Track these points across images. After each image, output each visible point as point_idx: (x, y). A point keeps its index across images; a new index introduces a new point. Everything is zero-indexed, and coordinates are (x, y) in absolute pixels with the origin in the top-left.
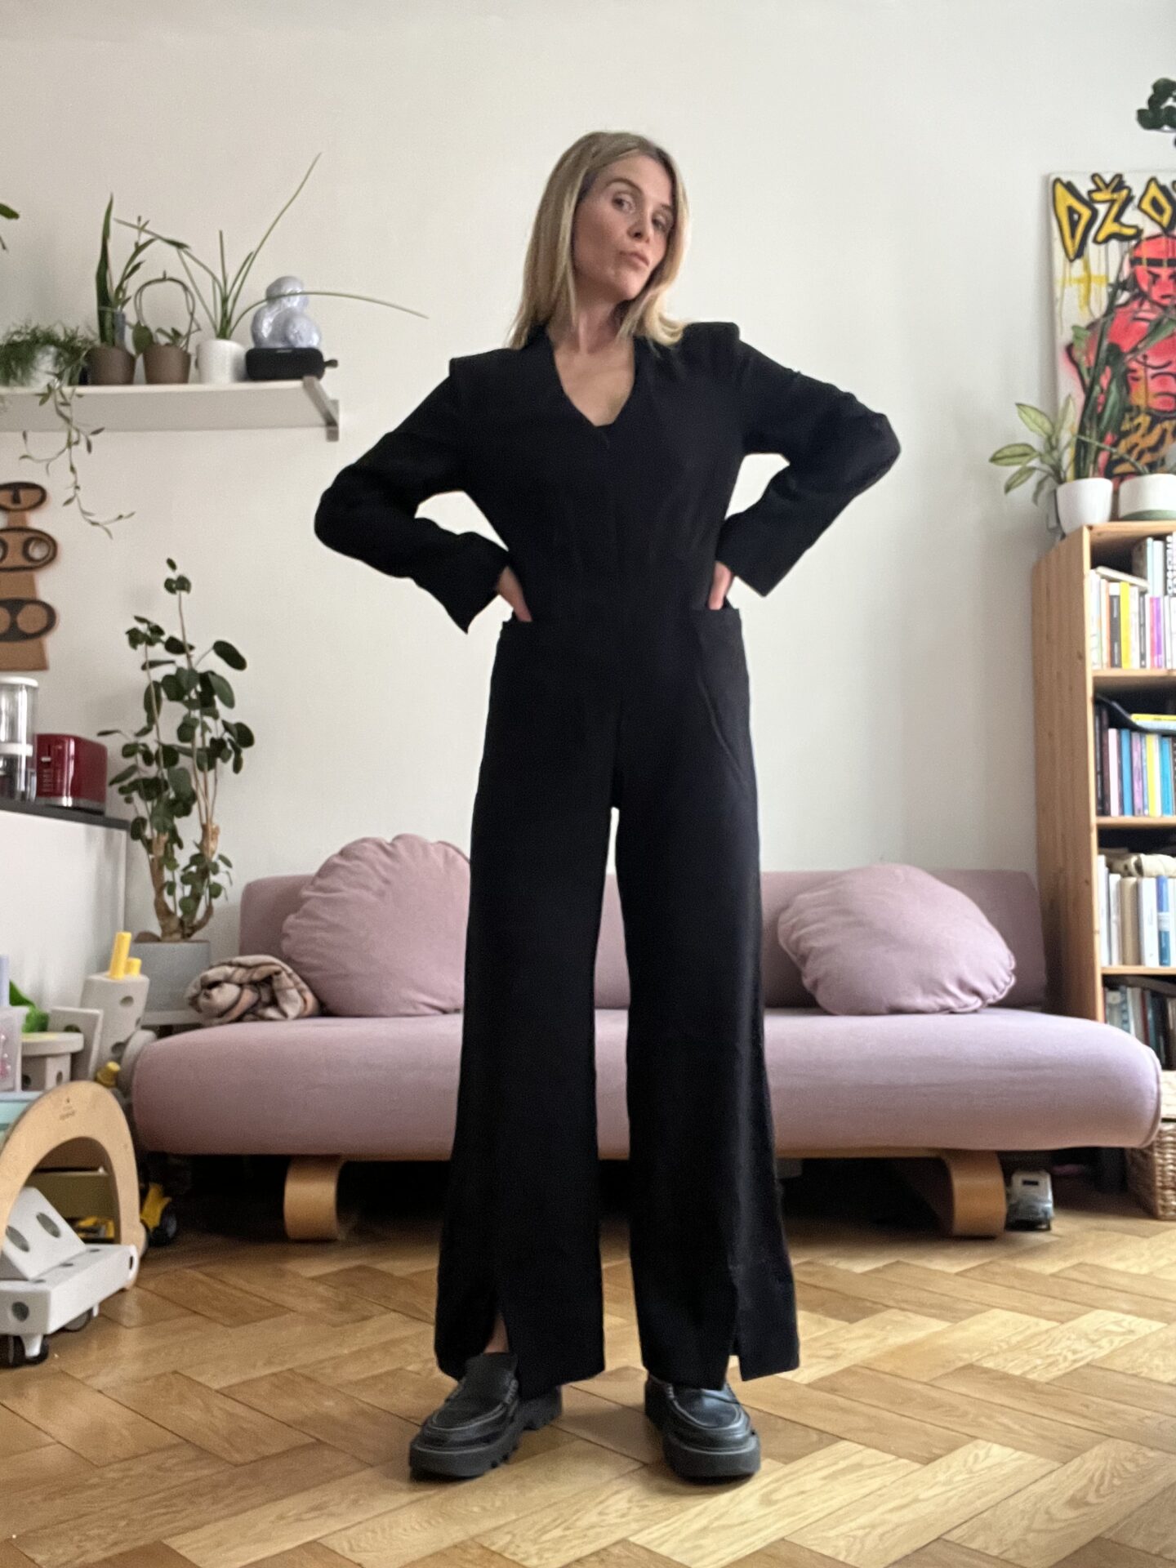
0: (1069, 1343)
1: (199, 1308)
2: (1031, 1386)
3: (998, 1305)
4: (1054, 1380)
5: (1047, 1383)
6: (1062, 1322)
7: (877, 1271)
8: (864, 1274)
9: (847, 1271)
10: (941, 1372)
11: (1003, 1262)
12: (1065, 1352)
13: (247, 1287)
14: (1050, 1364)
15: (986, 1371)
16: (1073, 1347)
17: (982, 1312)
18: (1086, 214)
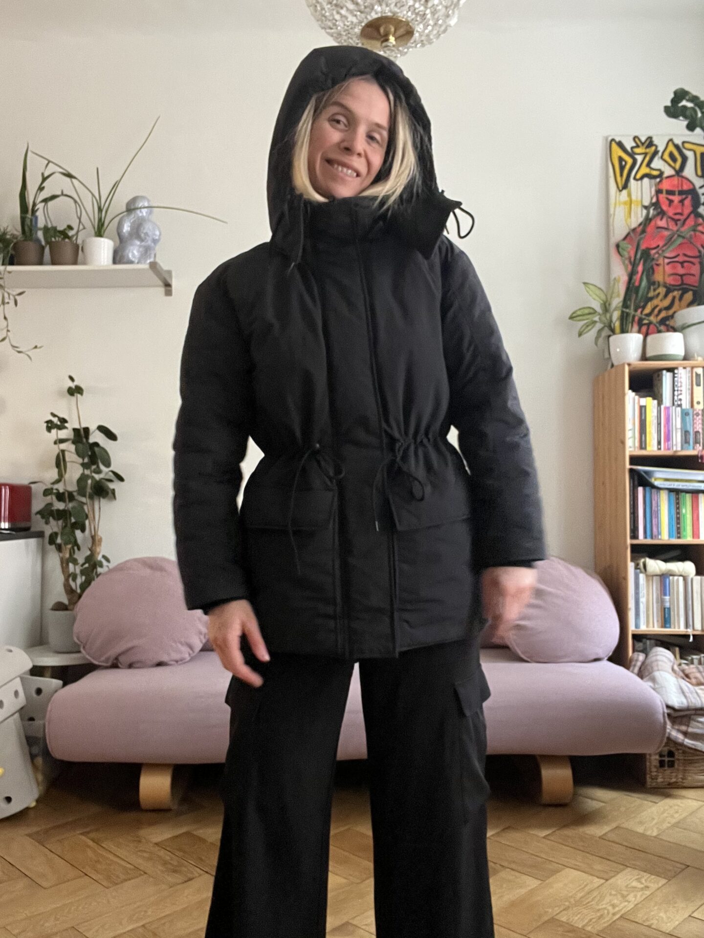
0: (611, 897)
1: (88, 870)
3: (569, 865)
4: (602, 931)
5: (598, 935)
6: (607, 880)
7: (498, 833)
12: (608, 907)
13: (119, 852)
14: (600, 917)
15: (562, 924)
16: (613, 902)
17: (557, 871)
18: (630, 161)
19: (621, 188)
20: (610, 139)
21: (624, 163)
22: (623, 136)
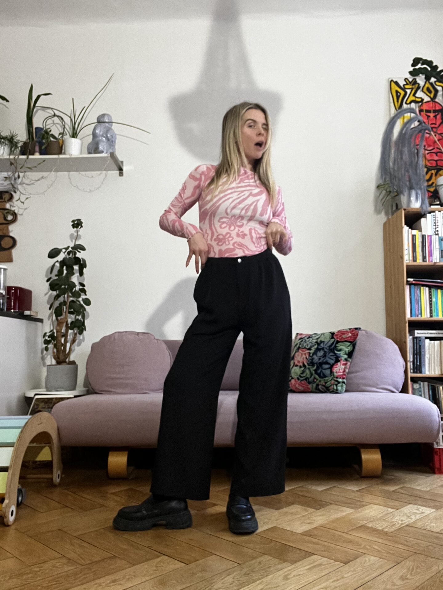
0: (400, 517)
1: (68, 505)
2: (386, 533)
3: (372, 503)
4: (394, 531)
5: (391, 533)
6: (397, 509)
7: (327, 490)
8: (321, 491)
9: (316, 490)
10: (351, 528)
11: (374, 486)
12: (398, 521)
13: (88, 497)
14: (393, 526)
15: (368, 528)
16: (401, 519)
17: (365, 506)
18: (402, 93)
19: (397, 109)
20: (390, 80)
21: (399, 94)
22: (399, 78)
